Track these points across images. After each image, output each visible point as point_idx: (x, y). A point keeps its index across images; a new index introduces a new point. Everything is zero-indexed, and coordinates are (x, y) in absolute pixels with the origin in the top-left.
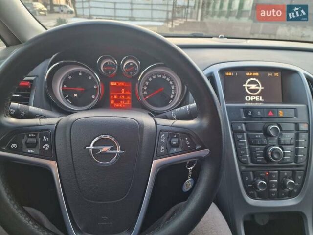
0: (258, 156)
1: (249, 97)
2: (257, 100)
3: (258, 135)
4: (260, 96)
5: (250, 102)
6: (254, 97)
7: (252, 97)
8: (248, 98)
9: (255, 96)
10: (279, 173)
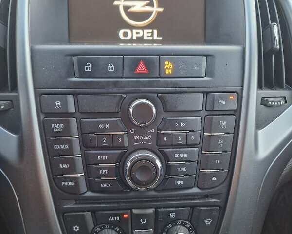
0: (105, 175)
1: (129, 31)
2: (146, 38)
3: (105, 123)
4: (153, 28)
5: (131, 41)
6: (140, 31)
7: (135, 31)
8: (125, 34)
9: (143, 28)
10: (156, 212)
